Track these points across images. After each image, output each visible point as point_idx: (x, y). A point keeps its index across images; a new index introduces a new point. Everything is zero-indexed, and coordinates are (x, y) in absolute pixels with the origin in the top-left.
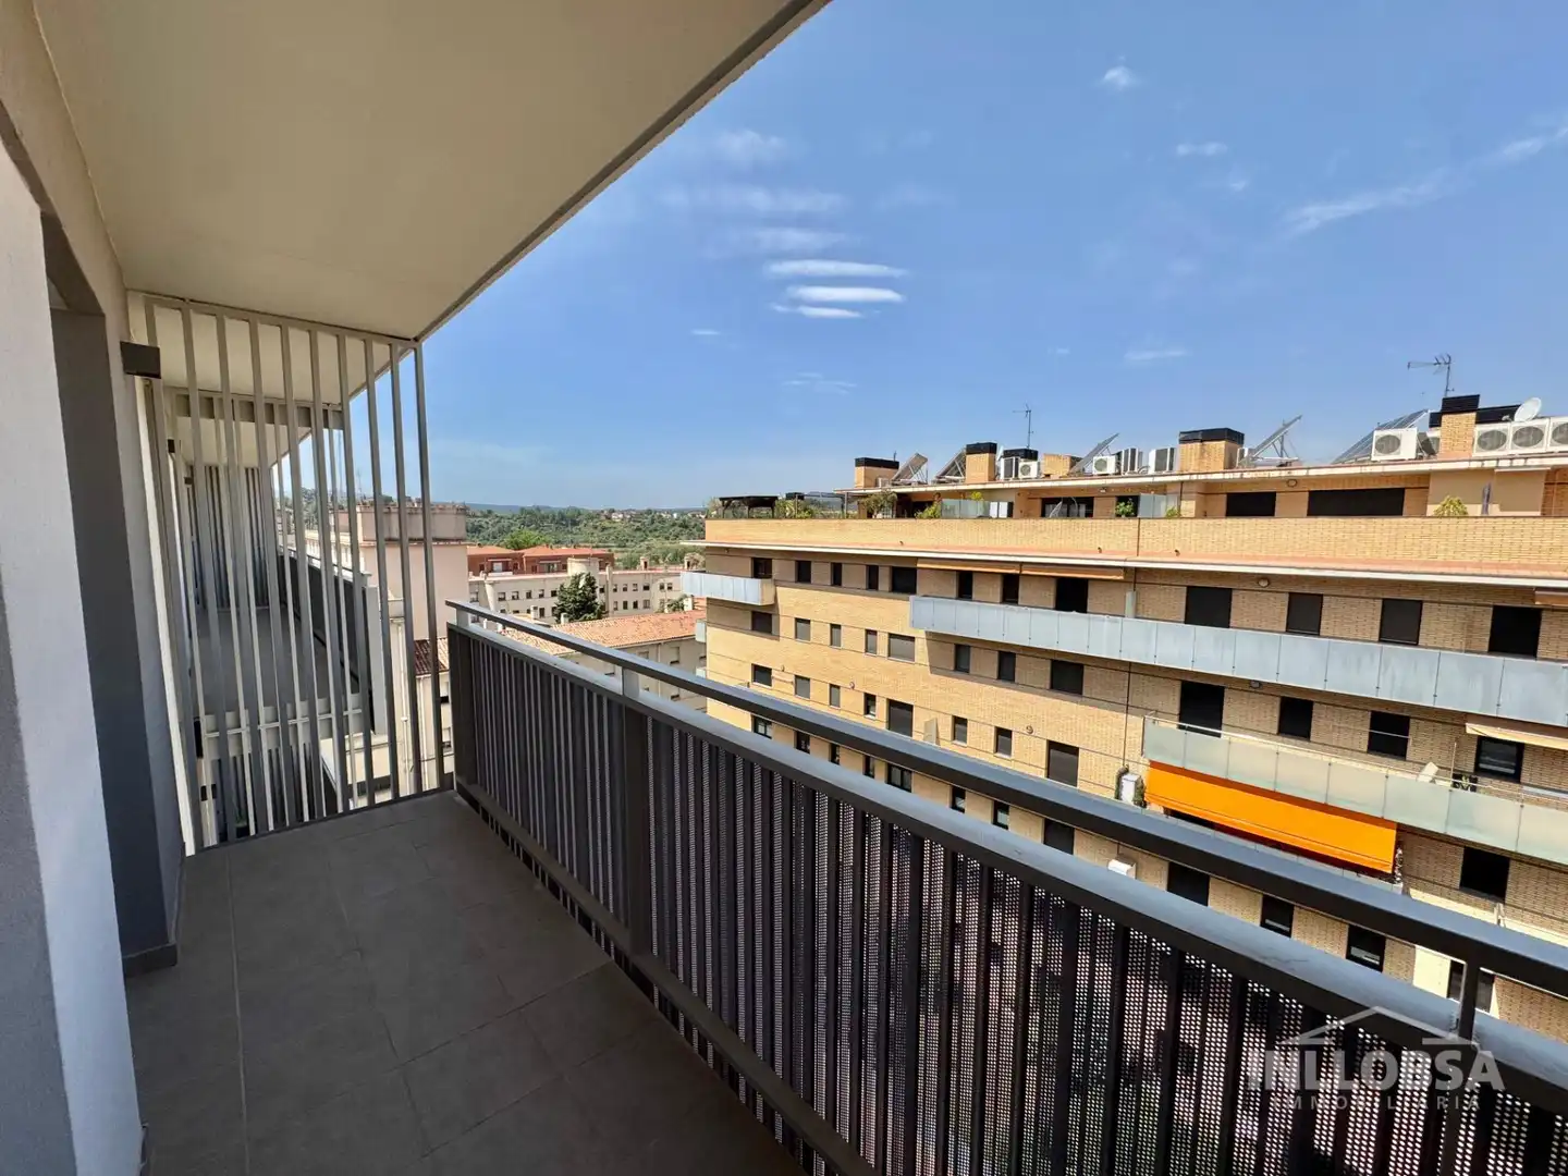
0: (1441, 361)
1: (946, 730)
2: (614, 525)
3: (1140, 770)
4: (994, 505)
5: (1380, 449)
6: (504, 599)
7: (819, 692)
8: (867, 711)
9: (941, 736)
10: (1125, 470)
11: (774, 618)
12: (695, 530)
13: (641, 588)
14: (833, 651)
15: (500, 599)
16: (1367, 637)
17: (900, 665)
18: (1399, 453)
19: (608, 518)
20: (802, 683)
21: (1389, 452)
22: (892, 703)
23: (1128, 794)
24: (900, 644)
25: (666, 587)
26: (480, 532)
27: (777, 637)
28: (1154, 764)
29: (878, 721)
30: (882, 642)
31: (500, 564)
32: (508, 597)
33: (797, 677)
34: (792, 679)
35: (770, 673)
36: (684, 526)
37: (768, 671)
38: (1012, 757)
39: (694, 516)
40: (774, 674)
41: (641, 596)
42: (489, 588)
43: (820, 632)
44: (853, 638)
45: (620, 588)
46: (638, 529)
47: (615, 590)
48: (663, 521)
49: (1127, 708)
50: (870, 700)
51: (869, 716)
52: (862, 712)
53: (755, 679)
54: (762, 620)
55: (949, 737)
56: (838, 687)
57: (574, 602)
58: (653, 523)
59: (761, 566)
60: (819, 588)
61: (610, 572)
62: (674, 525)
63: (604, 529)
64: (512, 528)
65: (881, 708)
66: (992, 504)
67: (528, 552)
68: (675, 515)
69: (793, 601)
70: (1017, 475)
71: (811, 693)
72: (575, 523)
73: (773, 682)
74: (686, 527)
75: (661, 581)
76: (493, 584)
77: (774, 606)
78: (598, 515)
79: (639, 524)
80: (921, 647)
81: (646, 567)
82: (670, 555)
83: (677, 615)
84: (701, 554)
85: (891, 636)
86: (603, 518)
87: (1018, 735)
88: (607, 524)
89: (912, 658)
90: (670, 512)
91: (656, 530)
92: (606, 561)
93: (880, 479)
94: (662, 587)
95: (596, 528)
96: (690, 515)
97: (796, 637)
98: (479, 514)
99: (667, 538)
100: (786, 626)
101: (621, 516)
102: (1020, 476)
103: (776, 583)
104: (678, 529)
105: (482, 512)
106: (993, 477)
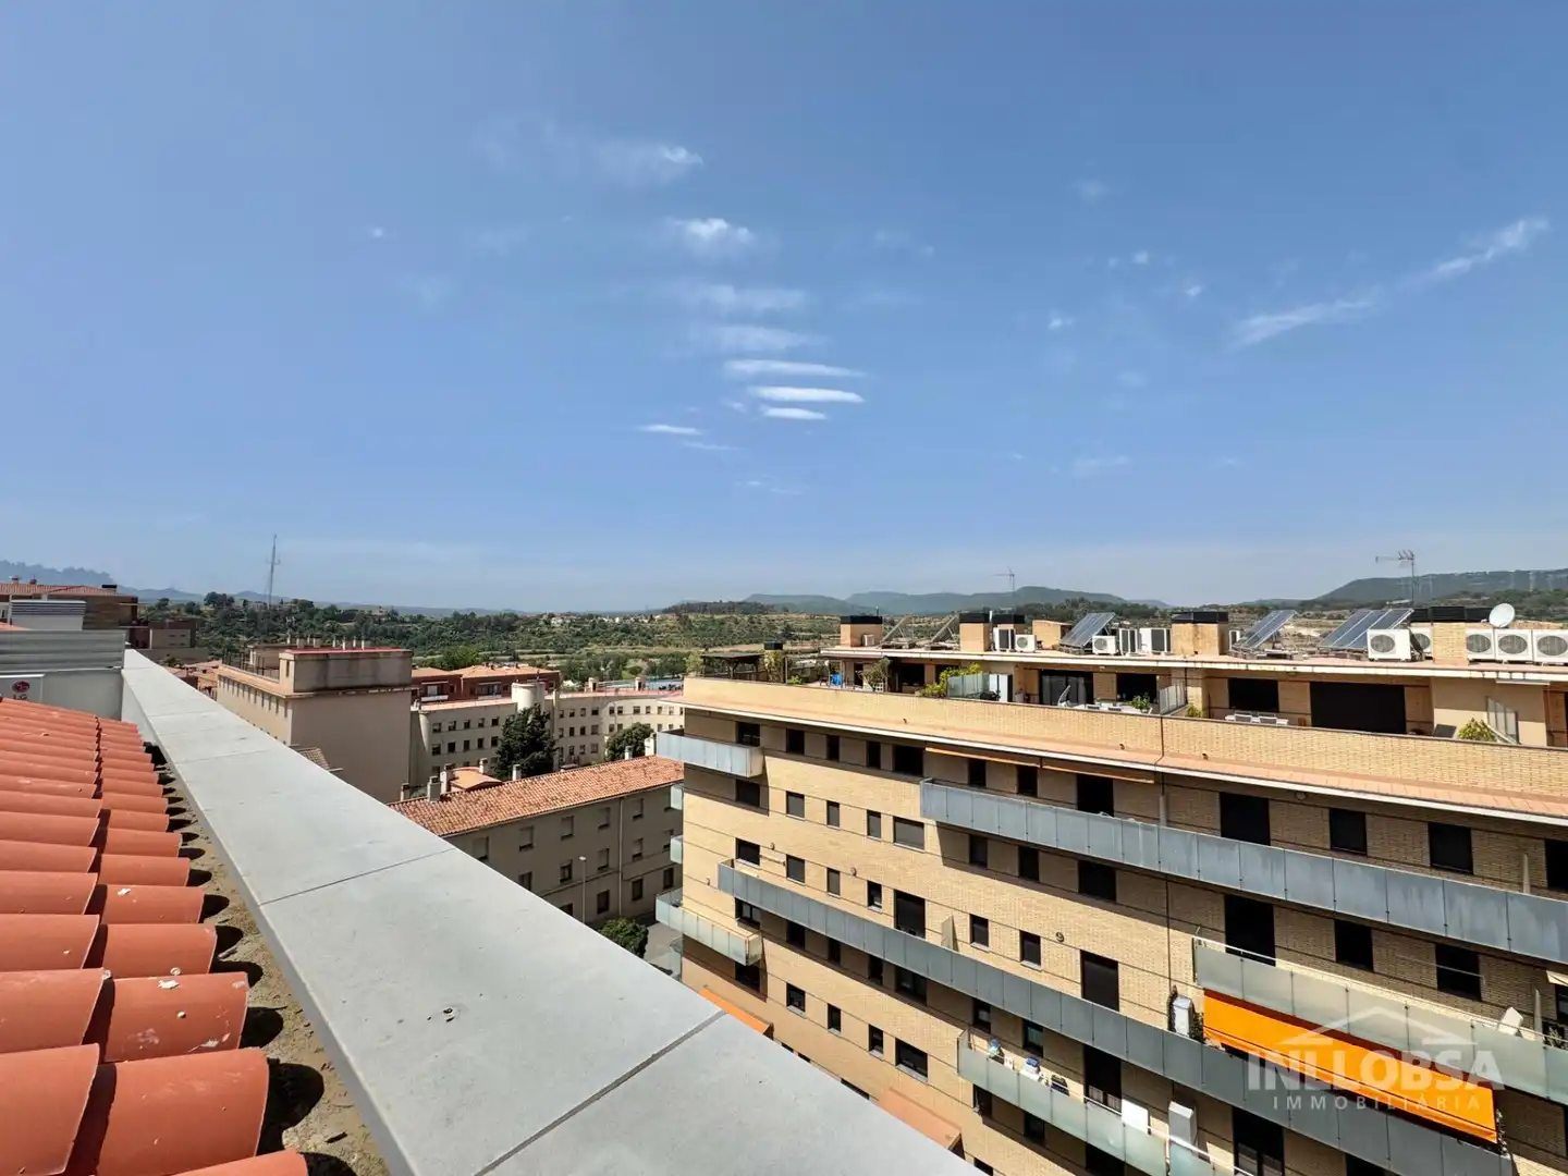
0: (1404, 556)
1: (964, 932)
2: (554, 630)
3: (1192, 994)
4: (993, 678)
5: (1375, 647)
6: (439, 731)
7: (815, 876)
8: (871, 903)
9: (958, 938)
10: (1125, 649)
11: (761, 789)
12: (637, 635)
13: (589, 712)
14: (831, 832)
15: (435, 731)
16: (1418, 861)
17: (908, 854)
18: (1394, 653)
19: (547, 623)
20: (795, 867)
21: (1384, 651)
22: (899, 895)
23: (1182, 1025)
24: (908, 831)
25: (616, 711)
26: (408, 638)
27: (766, 811)
28: (1209, 993)
29: (885, 915)
30: (887, 826)
31: (436, 687)
32: (445, 728)
33: (789, 857)
34: (784, 859)
35: (758, 851)
36: (627, 630)
37: (756, 848)
38: (1042, 967)
39: (637, 620)
40: (762, 852)
41: (588, 721)
42: (422, 718)
43: (815, 809)
44: (852, 819)
45: (567, 714)
46: (578, 635)
47: (562, 716)
48: (605, 626)
49: (1168, 921)
50: (874, 891)
51: (873, 908)
52: (865, 901)
53: (739, 855)
54: (750, 793)
55: (967, 938)
56: (838, 872)
57: (522, 739)
58: (594, 627)
59: (747, 732)
60: (815, 761)
61: (557, 697)
62: (616, 630)
63: (542, 634)
64: (444, 634)
65: (888, 899)
66: (991, 676)
67: (466, 673)
68: (617, 620)
69: (784, 773)
70: (1013, 647)
71: (806, 878)
72: (511, 629)
73: (762, 861)
74: (629, 632)
75: (611, 705)
76: (428, 714)
77: (764, 776)
78: (537, 619)
79: (579, 629)
80: (931, 834)
81: (594, 688)
82: (611, 662)
83: (639, 761)
84: (644, 660)
85: (897, 820)
86: (541, 623)
87: (1047, 942)
88: (545, 630)
89: (921, 845)
90: (613, 617)
91: (597, 635)
92: (552, 682)
93: (866, 637)
94: (612, 711)
95: (534, 633)
96: (632, 619)
97: (788, 812)
98: (408, 620)
99: (609, 644)
100: (777, 800)
101: (560, 621)
102: (1017, 648)
103: (765, 752)
104: (620, 634)
105: (411, 617)
106: (989, 647)
